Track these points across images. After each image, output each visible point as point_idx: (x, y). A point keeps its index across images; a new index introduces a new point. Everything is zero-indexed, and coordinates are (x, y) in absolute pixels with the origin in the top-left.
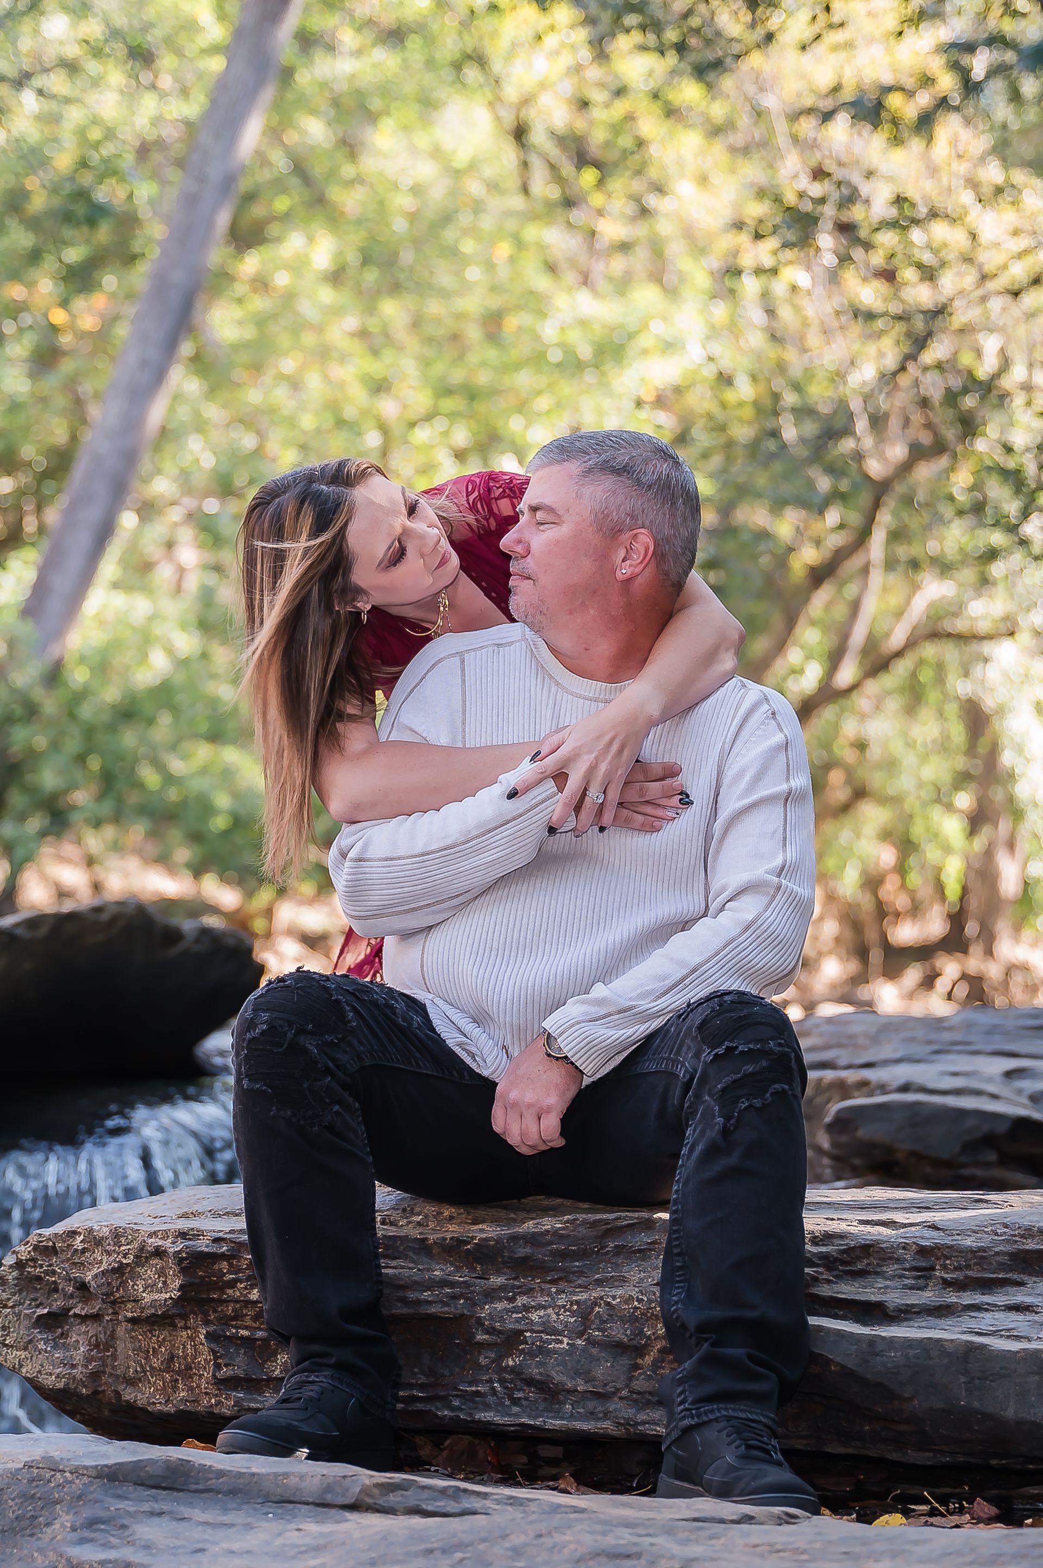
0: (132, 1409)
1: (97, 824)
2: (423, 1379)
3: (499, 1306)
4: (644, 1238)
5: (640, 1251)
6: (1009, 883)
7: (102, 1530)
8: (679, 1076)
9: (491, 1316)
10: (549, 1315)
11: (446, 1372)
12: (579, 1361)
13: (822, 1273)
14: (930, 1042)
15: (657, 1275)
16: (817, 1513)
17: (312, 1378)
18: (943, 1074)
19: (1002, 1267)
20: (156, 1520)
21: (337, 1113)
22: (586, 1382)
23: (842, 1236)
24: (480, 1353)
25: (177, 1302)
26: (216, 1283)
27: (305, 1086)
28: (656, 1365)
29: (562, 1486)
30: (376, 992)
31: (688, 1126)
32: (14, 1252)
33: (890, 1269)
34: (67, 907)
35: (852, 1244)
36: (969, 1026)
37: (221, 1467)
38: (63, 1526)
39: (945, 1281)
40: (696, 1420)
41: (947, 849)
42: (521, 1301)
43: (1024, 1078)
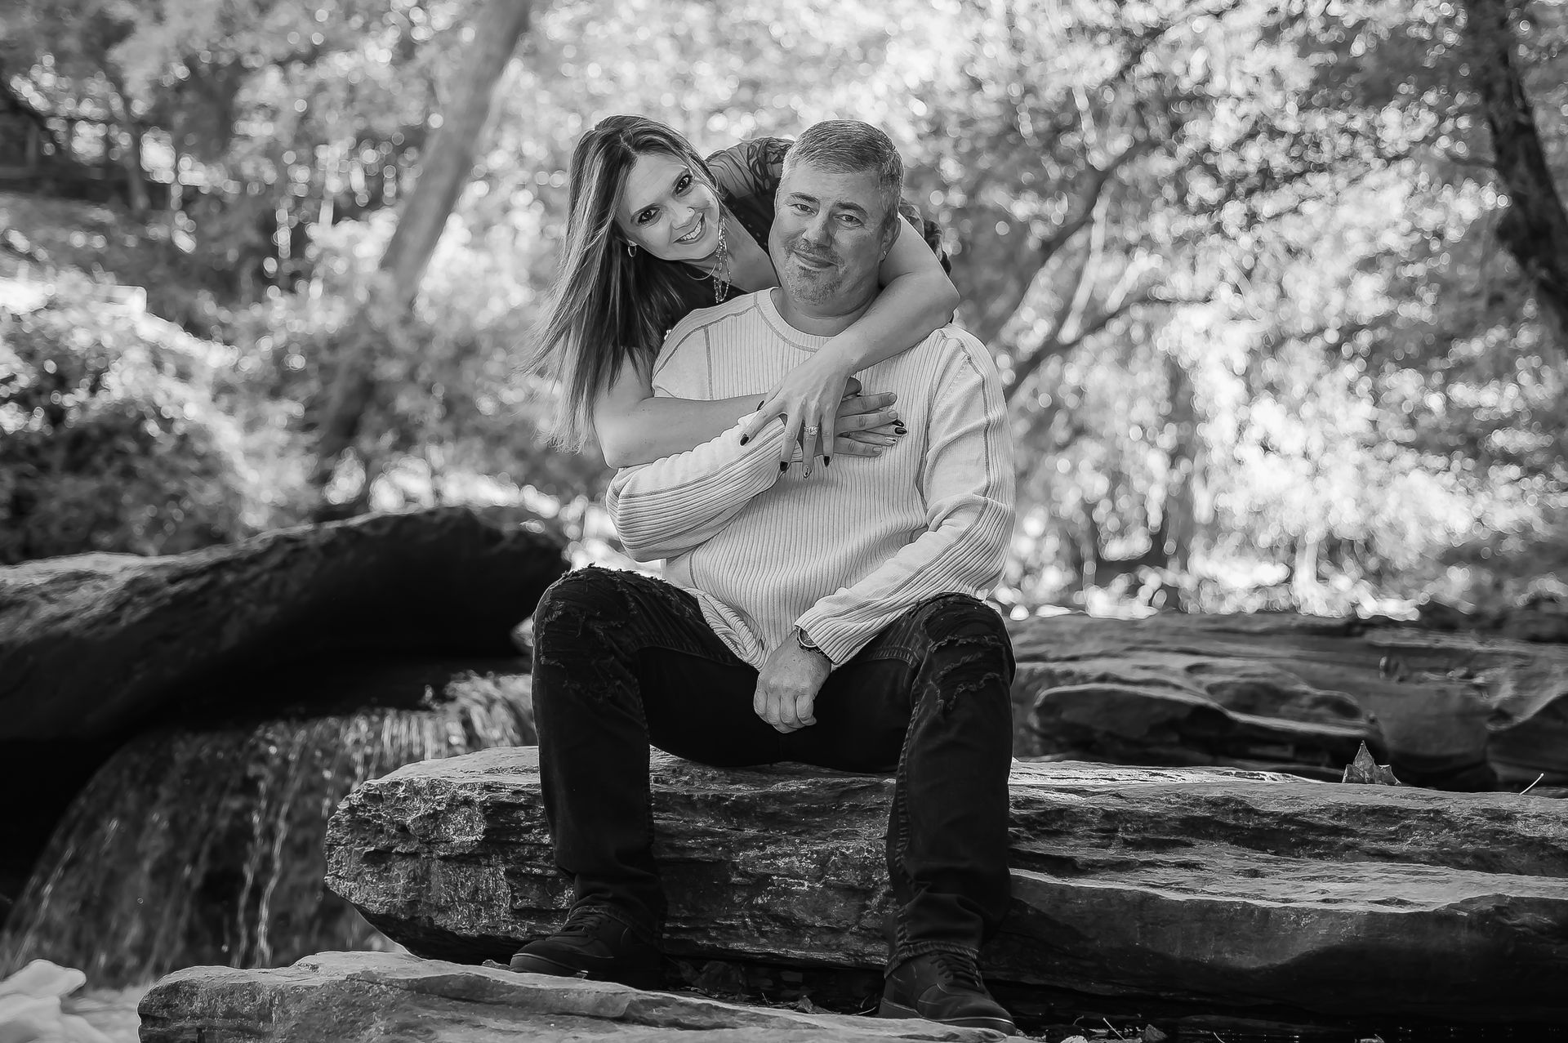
0: (442, 932)
1: (440, 441)
2: (686, 914)
3: (751, 853)
4: (874, 799)
5: (870, 810)
6: (1202, 510)
7: (411, 1034)
8: (907, 664)
9: (744, 863)
10: (793, 862)
11: (706, 908)
12: (817, 902)
13: (1023, 832)
14: (1125, 641)
15: (884, 830)
16: (1012, 1033)
17: (592, 910)
18: (1136, 667)
19: (1175, 831)
20: (456, 1027)
21: (619, 687)
22: (823, 919)
23: (1040, 802)
24: (734, 893)
25: (481, 843)
26: (515, 828)
27: (593, 663)
28: (881, 906)
29: (800, 1006)
30: (655, 587)
31: (914, 706)
32: (348, 799)
33: (1080, 830)
34: (412, 509)
35: (1049, 808)
36: (1159, 628)
37: (512, 983)
38: (378, 1030)
39: (1125, 840)
40: (913, 953)
41: (1151, 480)
42: (770, 849)
43: (1203, 673)
